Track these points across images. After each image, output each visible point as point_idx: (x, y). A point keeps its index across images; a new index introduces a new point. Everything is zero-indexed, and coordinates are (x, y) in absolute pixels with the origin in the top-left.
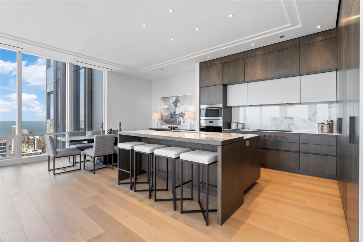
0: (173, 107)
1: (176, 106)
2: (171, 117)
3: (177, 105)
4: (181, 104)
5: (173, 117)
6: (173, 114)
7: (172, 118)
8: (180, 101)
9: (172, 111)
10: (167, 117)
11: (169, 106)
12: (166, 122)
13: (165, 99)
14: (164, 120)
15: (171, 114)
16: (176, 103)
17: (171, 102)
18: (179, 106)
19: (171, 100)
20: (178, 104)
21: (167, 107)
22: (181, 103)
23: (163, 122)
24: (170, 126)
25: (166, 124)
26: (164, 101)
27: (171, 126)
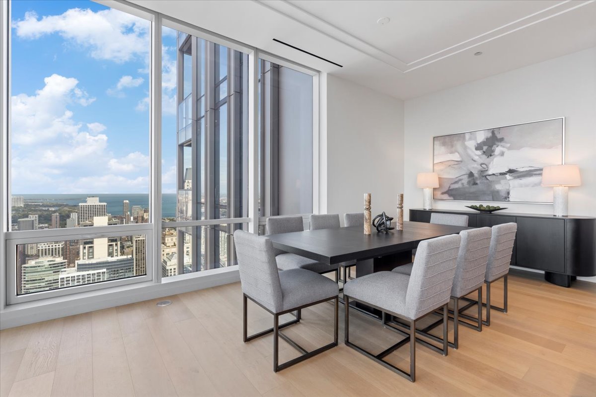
0: (476, 158)
1: (489, 153)
2: (469, 182)
3: (493, 151)
4: (509, 149)
5: (478, 182)
6: (476, 175)
7: (475, 184)
8: (506, 139)
9: (475, 168)
10: (456, 182)
11: (461, 156)
12: (450, 195)
13: (448, 140)
14: (446, 189)
15: (471, 175)
16: (489, 146)
17: (471, 144)
18: (502, 154)
19: (470, 139)
20: (498, 150)
21: (456, 157)
22: (508, 145)
23: (443, 193)
24: (477, 204)
25: (452, 198)
26: (444, 144)
27: (481, 206)
